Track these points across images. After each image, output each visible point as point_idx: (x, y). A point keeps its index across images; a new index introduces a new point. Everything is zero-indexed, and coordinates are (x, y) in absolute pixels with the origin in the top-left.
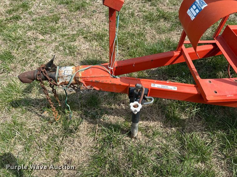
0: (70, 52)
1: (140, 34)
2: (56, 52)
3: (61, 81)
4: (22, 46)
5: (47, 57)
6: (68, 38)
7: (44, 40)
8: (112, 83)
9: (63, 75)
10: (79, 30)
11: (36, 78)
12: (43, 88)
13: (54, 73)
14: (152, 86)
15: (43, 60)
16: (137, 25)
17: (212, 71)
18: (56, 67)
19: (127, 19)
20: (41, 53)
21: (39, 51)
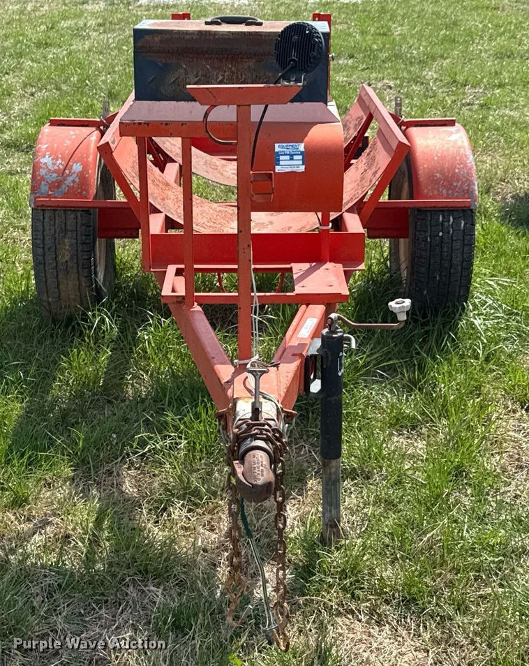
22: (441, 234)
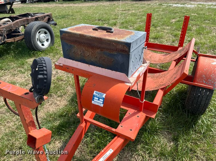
22: (199, 94)
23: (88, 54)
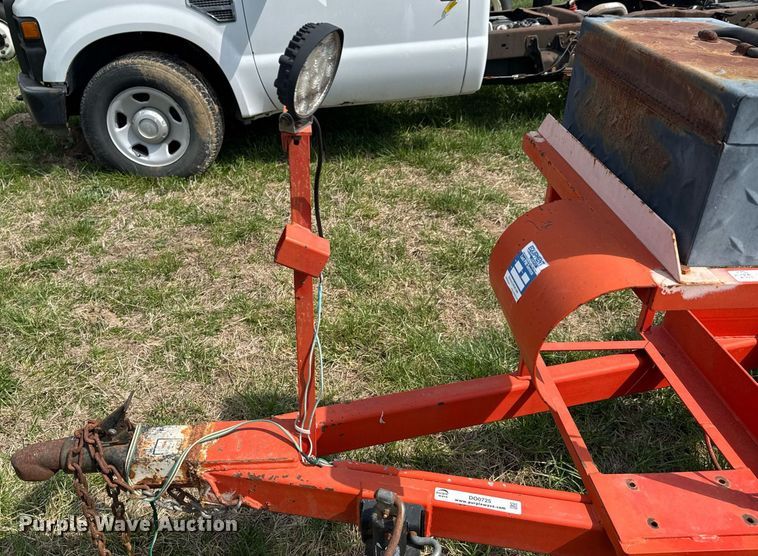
0: (196, 368)
1: (424, 311)
2: (151, 369)
3: (140, 475)
4: (50, 348)
5: (119, 385)
6: (197, 324)
7: (121, 329)
8: (304, 483)
9: (151, 454)
10: (236, 300)
11: (66, 465)
12: (82, 497)
13: (123, 447)
14: (437, 497)
15: (105, 395)
16: (412, 283)
17: (675, 439)
18: (133, 429)
19: (382, 263)
20: (102, 373)
21: (99, 365)
23: (615, 119)
